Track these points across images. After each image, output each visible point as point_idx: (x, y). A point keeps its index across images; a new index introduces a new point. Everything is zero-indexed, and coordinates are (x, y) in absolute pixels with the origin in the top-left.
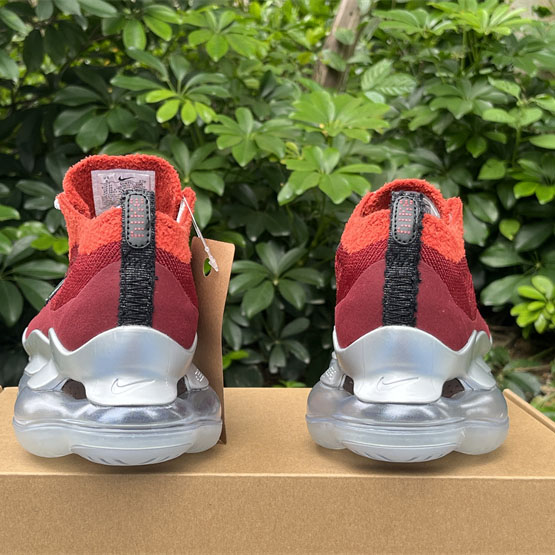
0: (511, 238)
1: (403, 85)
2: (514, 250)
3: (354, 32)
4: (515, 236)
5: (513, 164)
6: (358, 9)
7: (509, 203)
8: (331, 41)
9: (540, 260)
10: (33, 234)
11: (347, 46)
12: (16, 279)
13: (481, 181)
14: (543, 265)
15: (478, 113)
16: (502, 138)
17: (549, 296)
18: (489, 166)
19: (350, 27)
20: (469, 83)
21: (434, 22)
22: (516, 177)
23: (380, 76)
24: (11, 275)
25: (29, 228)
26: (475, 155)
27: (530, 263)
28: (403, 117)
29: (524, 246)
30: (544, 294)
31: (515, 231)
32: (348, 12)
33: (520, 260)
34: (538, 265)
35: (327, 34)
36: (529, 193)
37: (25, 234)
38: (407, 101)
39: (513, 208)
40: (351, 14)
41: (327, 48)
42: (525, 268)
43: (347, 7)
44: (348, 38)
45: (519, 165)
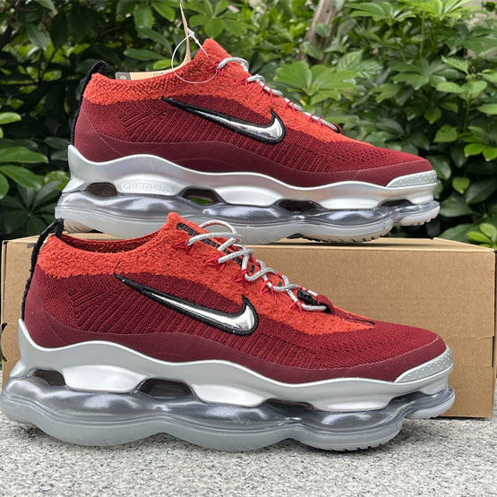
0: (462, 192)
1: (371, 70)
2: (464, 202)
3: (330, 26)
4: (466, 191)
5: (464, 129)
6: (334, 7)
7: (461, 163)
8: (310, 35)
9: (487, 211)
10: (58, 179)
11: (325, 38)
12: (43, 216)
13: (436, 144)
14: (490, 216)
15: (433, 85)
16: (455, 108)
17: (494, 239)
18: (443, 132)
19: (327, 23)
20: (427, 62)
21: (397, 13)
22: (466, 140)
23: (352, 63)
24: (40, 213)
25: (55, 175)
26: (431, 122)
27: (479, 214)
28: (370, 93)
29: (473, 199)
30: (490, 238)
31: (466, 186)
32: (325, 11)
33: (471, 212)
34: (485, 216)
35: (307, 29)
36: (477, 152)
37: (51, 180)
38: (375, 81)
39: (464, 167)
40: (328, 11)
41: (307, 40)
42: (474, 218)
43: (324, 6)
44: (325, 32)
45: (469, 130)
